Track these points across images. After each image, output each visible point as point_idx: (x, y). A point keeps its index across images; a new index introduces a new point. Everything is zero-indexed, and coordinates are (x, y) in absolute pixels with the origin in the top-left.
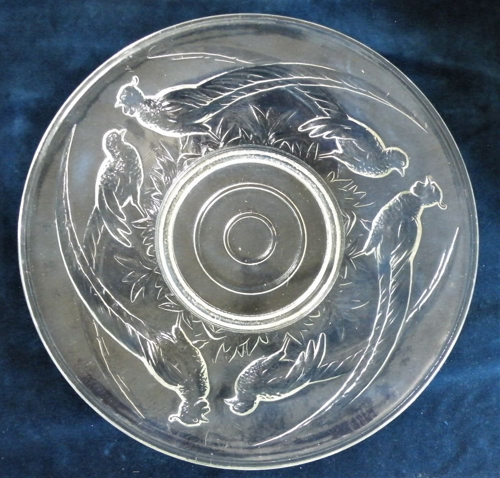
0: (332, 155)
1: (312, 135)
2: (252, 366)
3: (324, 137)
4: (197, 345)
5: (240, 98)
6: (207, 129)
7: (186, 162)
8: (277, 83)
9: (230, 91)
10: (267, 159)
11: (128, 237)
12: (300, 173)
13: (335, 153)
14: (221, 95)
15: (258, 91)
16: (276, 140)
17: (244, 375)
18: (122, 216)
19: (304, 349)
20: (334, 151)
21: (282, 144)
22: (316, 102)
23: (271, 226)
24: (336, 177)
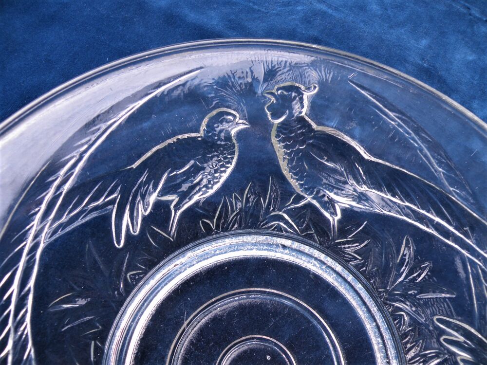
2: (218, 182)
4: (300, 198)
17: (228, 168)
19: (145, 219)
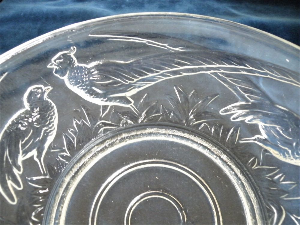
0: (255, 140)
1: (234, 119)
3: (246, 121)
5: (165, 78)
6: (129, 102)
7: (102, 129)
8: (202, 69)
9: (157, 72)
10: (185, 140)
11: (16, 192)
12: (218, 158)
13: (258, 138)
14: (147, 75)
15: (182, 74)
16: (196, 121)
18: (18, 168)
20: (256, 136)
21: (203, 125)
22: (238, 88)
23: (181, 210)
24: (258, 164)
